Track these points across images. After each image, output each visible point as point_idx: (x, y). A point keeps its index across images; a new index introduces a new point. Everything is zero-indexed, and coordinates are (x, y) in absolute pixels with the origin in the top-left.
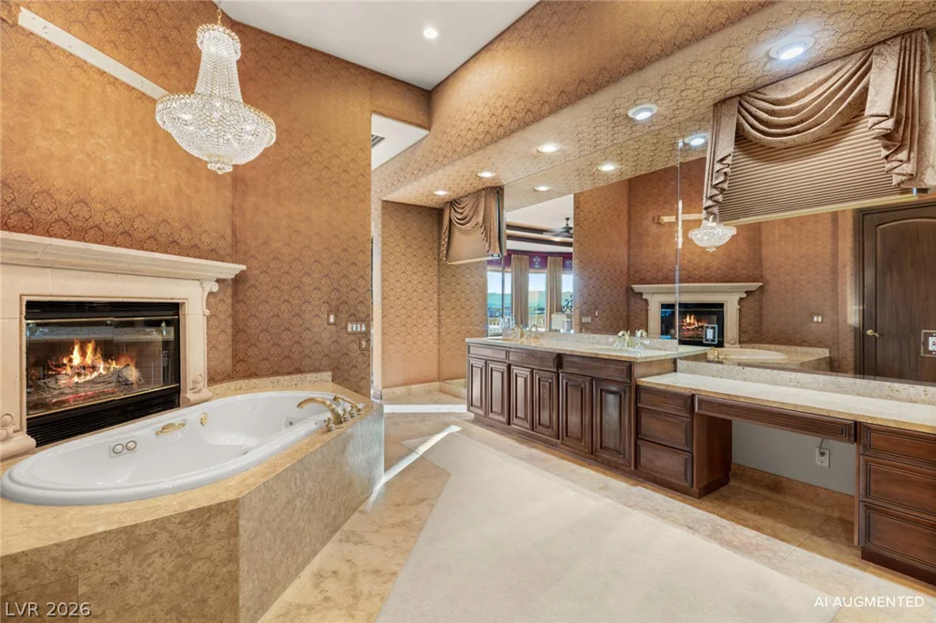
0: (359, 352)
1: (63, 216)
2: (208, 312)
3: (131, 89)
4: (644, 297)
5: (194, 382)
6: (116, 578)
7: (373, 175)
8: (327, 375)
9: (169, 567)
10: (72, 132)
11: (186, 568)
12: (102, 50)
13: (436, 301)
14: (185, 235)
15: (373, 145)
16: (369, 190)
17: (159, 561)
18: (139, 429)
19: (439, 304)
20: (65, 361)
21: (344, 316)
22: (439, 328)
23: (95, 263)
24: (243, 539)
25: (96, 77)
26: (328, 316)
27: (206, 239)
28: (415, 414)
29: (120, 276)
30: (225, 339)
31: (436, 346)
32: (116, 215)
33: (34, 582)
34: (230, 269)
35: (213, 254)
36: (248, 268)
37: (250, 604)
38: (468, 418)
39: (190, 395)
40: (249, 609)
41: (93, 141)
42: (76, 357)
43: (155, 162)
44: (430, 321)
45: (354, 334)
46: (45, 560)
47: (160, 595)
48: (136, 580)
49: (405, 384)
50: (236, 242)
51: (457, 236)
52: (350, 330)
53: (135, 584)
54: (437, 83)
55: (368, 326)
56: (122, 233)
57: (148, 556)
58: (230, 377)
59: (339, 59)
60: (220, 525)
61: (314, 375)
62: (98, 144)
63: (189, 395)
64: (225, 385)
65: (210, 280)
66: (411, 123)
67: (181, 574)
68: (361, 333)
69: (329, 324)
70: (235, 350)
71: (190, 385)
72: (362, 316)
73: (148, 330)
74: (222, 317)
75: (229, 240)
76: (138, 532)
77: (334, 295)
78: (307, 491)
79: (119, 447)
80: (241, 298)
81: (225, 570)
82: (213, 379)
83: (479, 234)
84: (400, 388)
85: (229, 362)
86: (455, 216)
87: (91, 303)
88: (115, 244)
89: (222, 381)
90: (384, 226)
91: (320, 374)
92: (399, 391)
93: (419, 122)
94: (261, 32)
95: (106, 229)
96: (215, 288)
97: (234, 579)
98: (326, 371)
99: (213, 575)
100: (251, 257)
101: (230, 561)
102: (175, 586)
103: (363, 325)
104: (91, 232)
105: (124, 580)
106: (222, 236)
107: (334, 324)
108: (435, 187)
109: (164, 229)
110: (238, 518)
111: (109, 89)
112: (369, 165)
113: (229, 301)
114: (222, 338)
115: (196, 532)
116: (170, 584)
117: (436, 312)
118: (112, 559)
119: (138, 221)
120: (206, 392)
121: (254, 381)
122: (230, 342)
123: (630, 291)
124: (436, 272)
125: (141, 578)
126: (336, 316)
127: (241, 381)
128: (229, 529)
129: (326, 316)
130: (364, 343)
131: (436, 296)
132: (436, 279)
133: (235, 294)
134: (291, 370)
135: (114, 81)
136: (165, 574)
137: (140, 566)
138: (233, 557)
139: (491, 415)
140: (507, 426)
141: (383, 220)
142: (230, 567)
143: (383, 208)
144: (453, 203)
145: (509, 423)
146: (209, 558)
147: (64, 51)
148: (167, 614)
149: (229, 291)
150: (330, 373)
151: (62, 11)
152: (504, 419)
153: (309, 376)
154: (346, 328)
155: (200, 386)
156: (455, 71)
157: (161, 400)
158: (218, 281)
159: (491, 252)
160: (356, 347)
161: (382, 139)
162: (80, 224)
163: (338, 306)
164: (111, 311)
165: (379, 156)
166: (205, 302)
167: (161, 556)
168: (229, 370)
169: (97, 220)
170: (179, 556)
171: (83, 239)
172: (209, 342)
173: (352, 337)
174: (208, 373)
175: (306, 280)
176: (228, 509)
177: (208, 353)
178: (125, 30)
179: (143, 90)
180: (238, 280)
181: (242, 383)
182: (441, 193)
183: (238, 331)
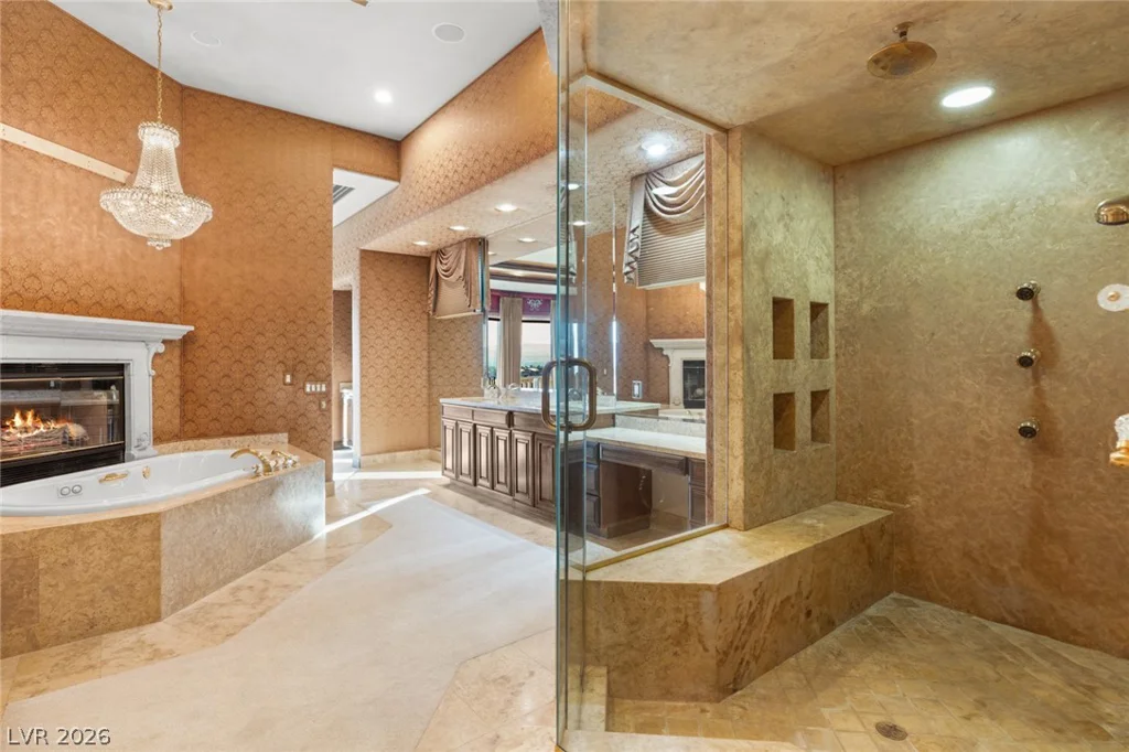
0: (318, 412)
1: (16, 289)
2: (153, 373)
3: (77, 169)
4: (665, 353)
5: (139, 440)
6: (66, 561)
7: (334, 231)
8: (284, 437)
9: (105, 557)
10: (25, 216)
11: (119, 560)
12: (52, 140)
13: (425, 359)
14: (130, 298)
15: (335, 201)
16: (330, 246)
17: (97, 552)
18: (84, 476)
19: (429, 362)
20: (8, 423)
21: (301, 376)
22: (430, 389)
23: (45, 329)
24: (165, 544)
25: (47, 164)
26: (284, 376)
27: (152, 302)
28: (388, 481)
29: (67, 340)
30: (172, 400)
31: (425, 409)
32: (63, 285)
33: (9, 556)
34: (177, 331)
35: (160, 317)
36: (196, 328)
37: (171, 595)
38: (442, 483)
39: (134, 452)
40: (170, 599)
41: (44, 221)
42: (18, 420)
43: (101, 234)
44: (419, 381)
45: (313, 394)
46: (16, 542)
47: (98, 577)
48: (80, 564)
49: (388, 451)
50: (184, 303)
51: (444, 287)
52: (308, 390)
53: (80, 567)
54: (407, 133)
55: (329, 385)
56: (69, 301)
57: (89, 547)
58: (177, 437)
59: (295, 115)
60: (145, 530)
61: (269, 436)
62: (48, 223)
63: (132, 451)
64: (172, 444)
65: (155, 341)
66: (378, 176)
67: (115, 564)
68: (321, 393)
69: (285, 384)
70: (183, 411)
71: (134, 443)
72: (323, 376)
73: (96, 393)
74: (169, 377)
75: (177, 301)
76: (82, 529)
77: (290, 354)
78: (228, 521)
79: (66, 490)
80: (190, 358)
81: (149, 564)
82: (159, 438)
83: (461, 289)
84: (382, 456)
85: (177, 421)
86: (441, 268)
87: (40, 364)
88: (62, 312)
89: (168, 441)
90: (362, 278)
91: (275, 435)
92: (380, 458)
93: (387, 174)
94: (212, 94)
95: (55, 298)
96: (161, 348)
97: (157, 573)
98: (282, 432)
99: (139, 567)
100: (200, 317)
101: (153, 558)
102: (110, 572)
103: (324, 386)
104: (41, 302)
105: (72, 562)
106: (170, 298)
107: (290, 384)
108: (415, 237)
109: (109, 295)
110: (159, 527)
111: (58, 174)
112: (331, 221)
113: (177, 362)
114: (169, 398)
115: (126, 534)
116: (106, 570)
117: (425, 372)
118: (62, 547)
119: (84, 289)
120: (151, 450)
121: (203, 441)
122: (178, 402)
123: (648, 347)
124: (425, 328)
125: (84, 563)
126: (293, 376)
127: (190, 442)
128: (153, 534)
129: (282, 376)
130: (324, 404)
131: (425, 353)
132: (424, 335)
133: (183, 354)
134: (242, 431)
135: (63, 165)
136: (102, 562)
137: (83, 553)
138: (156, 556)
139: (461, 477)
140: (474, 488)
141: (362, 271)
142: (154, 563)
143: (362, 258)
144: (440, 253)
145: (475, 484)
146: (137, 554)
147: (19, 147)
148: (104, 591)
149: (177, 352)
150: (286, 435)
151: (19, 114)
152: (471, 481)
153: (262, 437)
154: (304, 388)
155: (144, 444)
156: (420, 126)
157: (104, 456)
158: (164, 342)
159: (472, 308)
160: (315, 407)
161: (351, 189)
162: (31, 295)
163: (294, 366)
164: (58, 372)
165: (341, 211)
166: (150, 363)
167: (99, 548)
168: (176, 431)
169: (47, 290)
170: (113, 550)
171: (34, 309)
172: (154, 402)
173: (311, 398)
174: (154, 432)
175: (260, 339)
176: (154, 520)
177: (154, 412)
178: (74, 118)
179: (90, 169)
180: (187, 340)
181: (190, 443)
182: (422, 243)
183: (186, 391)
